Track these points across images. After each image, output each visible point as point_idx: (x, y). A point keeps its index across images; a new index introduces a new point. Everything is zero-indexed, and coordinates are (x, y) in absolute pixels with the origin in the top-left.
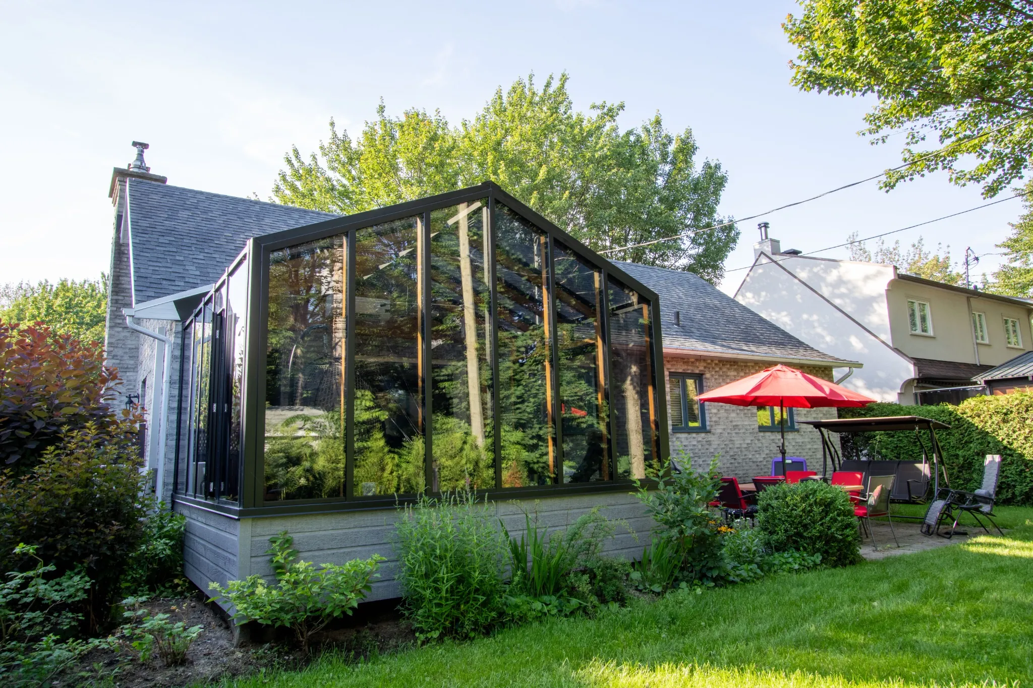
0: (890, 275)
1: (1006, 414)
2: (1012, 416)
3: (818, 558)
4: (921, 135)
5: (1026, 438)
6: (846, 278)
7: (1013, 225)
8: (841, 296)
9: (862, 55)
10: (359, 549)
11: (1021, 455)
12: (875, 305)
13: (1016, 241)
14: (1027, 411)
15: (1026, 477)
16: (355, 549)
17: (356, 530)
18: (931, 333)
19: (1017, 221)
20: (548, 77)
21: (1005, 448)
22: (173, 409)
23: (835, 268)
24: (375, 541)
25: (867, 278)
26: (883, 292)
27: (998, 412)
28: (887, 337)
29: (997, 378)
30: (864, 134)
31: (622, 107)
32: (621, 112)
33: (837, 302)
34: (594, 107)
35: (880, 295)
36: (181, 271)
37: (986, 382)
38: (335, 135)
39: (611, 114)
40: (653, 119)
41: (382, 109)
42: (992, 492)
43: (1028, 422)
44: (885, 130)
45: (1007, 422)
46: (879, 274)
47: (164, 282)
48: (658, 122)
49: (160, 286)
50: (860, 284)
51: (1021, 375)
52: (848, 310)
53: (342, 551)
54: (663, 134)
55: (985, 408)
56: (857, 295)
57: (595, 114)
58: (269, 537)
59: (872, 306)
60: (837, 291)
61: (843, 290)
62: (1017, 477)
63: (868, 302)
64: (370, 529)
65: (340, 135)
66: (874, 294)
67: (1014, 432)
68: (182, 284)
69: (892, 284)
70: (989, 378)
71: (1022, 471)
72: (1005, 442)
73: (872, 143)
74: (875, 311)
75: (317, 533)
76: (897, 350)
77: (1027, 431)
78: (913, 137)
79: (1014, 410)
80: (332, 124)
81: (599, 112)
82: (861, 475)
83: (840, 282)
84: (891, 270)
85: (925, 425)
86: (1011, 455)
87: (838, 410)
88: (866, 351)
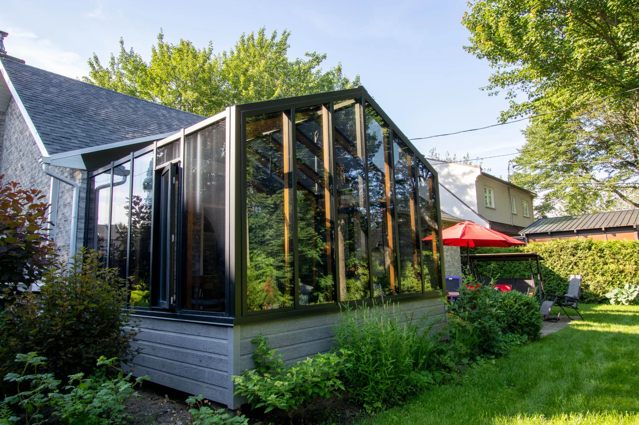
0: (479, 173)
1: (550, 252)
2: (554, 253)
3: (525, 337)
4: (514, 94)
5: (561, 266)
6: (452, 173)
7: (519, 150)
8: (449, 184)
9: (528, 40)
10: (302, 344)
11: (558, 275)
12: (468, 190)
13: (520, 159)
14: (561, 251)
15: (561, 287)
16: (299, 345)
17: (300, 331)
18: (493, 206)
19: (520, 148)
20: (273, 32)
21: (551, 271)
22: (80, 238)
23: (446, 167)
24: (310, 338)
25: (464, 174)
26: (474, 182)
27: (546, 251)
28: (475, 208)
29: (532, 232)
30: (483, 90)
31: (325, 57)
32: (324, 60)
33: (447, 186)
34: (307, 55)
35: (471, 185)
36: (72, 132)
37: (527, 235)
38: (124, 51)
39: (317, 60)
40: (337, 67)
41: (161, 37)
42: (576, 295)
43: (562, 257)
44: (498, 88)
45: (552, 256)
46: (471, 172)
47: (63, 139)
48: (339, 70)
49: (61, 142)
50: (460, 177)
51: (544, 231)
52: (453, 192)
53: (293, 347)
54: (343, 77)
55: (539, 249)
56: (458, 183)
57: (307, 59)
58: (251, 340)
59: (466, 190)
60: (446, 181)
61: (450, 180)
62: (557, 287)
63: (464, 188)
64: (307, 329)
65: (128, 51)
66: (468, 183)
67: (555, 262)
68: (77, 142)
69: (479, 178)
70: (527, 232)
71: (559, 283)
72: (550, 268)
73: (489, 95)
74: (467, 194)
75: (278, 335)
76: (479, 215)
77: (562, 261)
78: (510, 95)
79: (555, 250)
80: (122, 42)
81: (311, 58)
82: (510, 286)
83: (449, 175)
84: (479, 169)
85: (534, 258)
86: (554, 275)
87: (461, 249)
88: (462, 216)
